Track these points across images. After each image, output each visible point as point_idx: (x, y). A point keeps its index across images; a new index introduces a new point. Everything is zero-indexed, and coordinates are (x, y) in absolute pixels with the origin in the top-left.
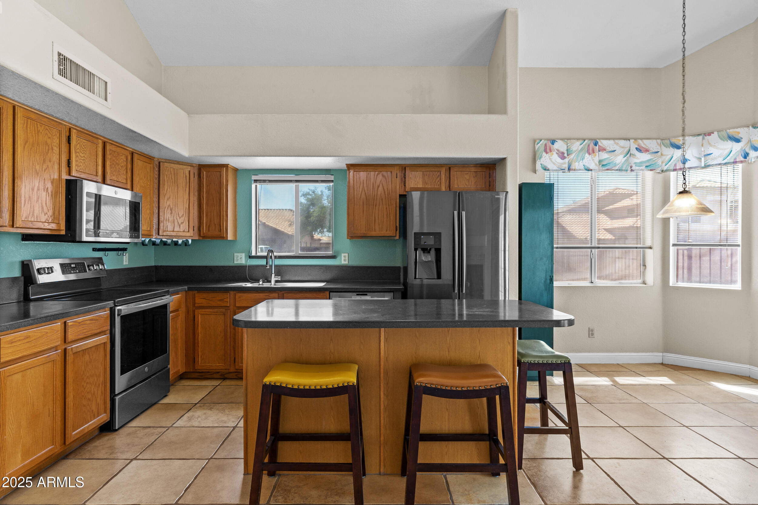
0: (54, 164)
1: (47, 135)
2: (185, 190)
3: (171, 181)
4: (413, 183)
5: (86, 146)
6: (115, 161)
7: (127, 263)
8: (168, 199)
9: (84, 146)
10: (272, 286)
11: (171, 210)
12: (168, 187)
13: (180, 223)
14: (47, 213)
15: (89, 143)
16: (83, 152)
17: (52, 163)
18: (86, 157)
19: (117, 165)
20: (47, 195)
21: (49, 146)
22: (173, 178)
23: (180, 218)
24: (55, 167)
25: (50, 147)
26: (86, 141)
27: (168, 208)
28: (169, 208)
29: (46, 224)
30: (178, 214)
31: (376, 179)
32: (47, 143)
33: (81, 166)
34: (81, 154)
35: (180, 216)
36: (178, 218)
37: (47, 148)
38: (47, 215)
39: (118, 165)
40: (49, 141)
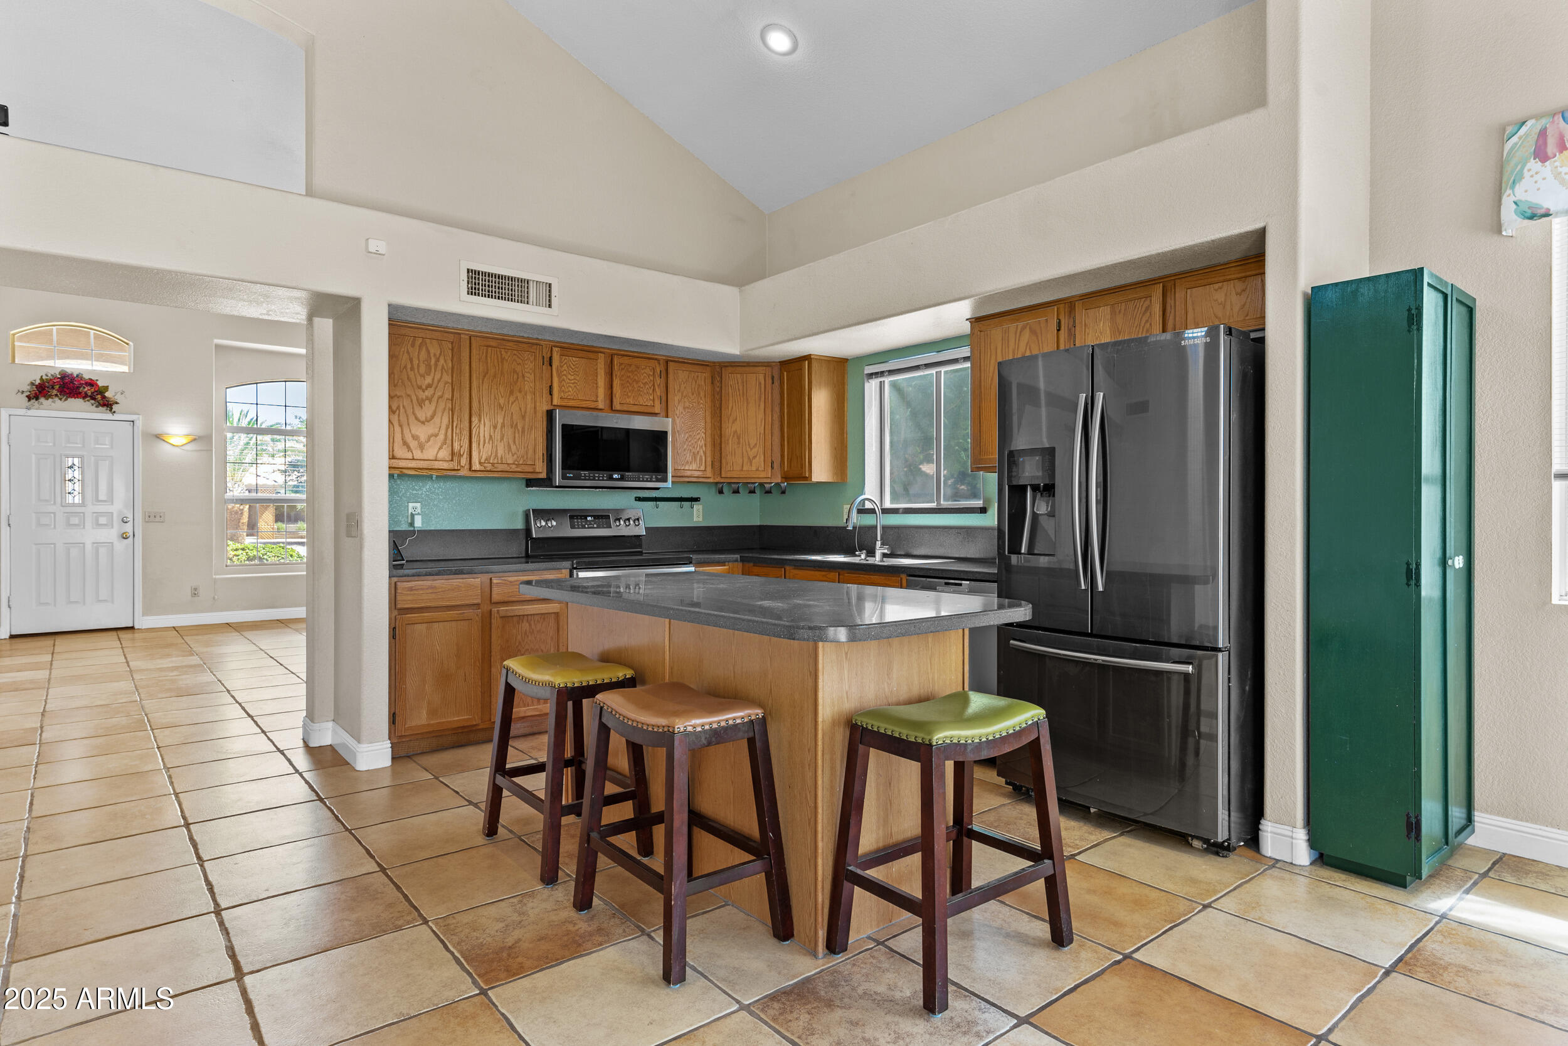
0: (526, 394)
1: (516, 361)
2: (759, 406)
3: (738, 394)
4: (1090, 336)
5: (577, 366)
6: (632, 377)
7: (701, 519)
8: (733, 423)
9: (574, 365)
10: (877, 563)
11: (739, 438)
12: (734, 404)
13: (751, 458)
14: (515, 453)
15: (583, 361)
16: (572, 374)
17: (523, 393)
18: (578, 378)
19: (635, 383)
20: (517, 432)
21: (518, 374)
22: (741, 388)
23: (751, 449)
24: (528, 397)
25: (520, 374)
26: (577, 359)
27: (733, 436)
28: (736, 436)
29: (514, 466)
30: (749, 445)
31: (1019, 340)
32: (515, 371)
33: (569, 391)
34: (569, 377)
35: (752, 447)
36: (749, 449)
37: (515, 376)
38: (515, 456)
39: (637, 382)
40: (518, 369)
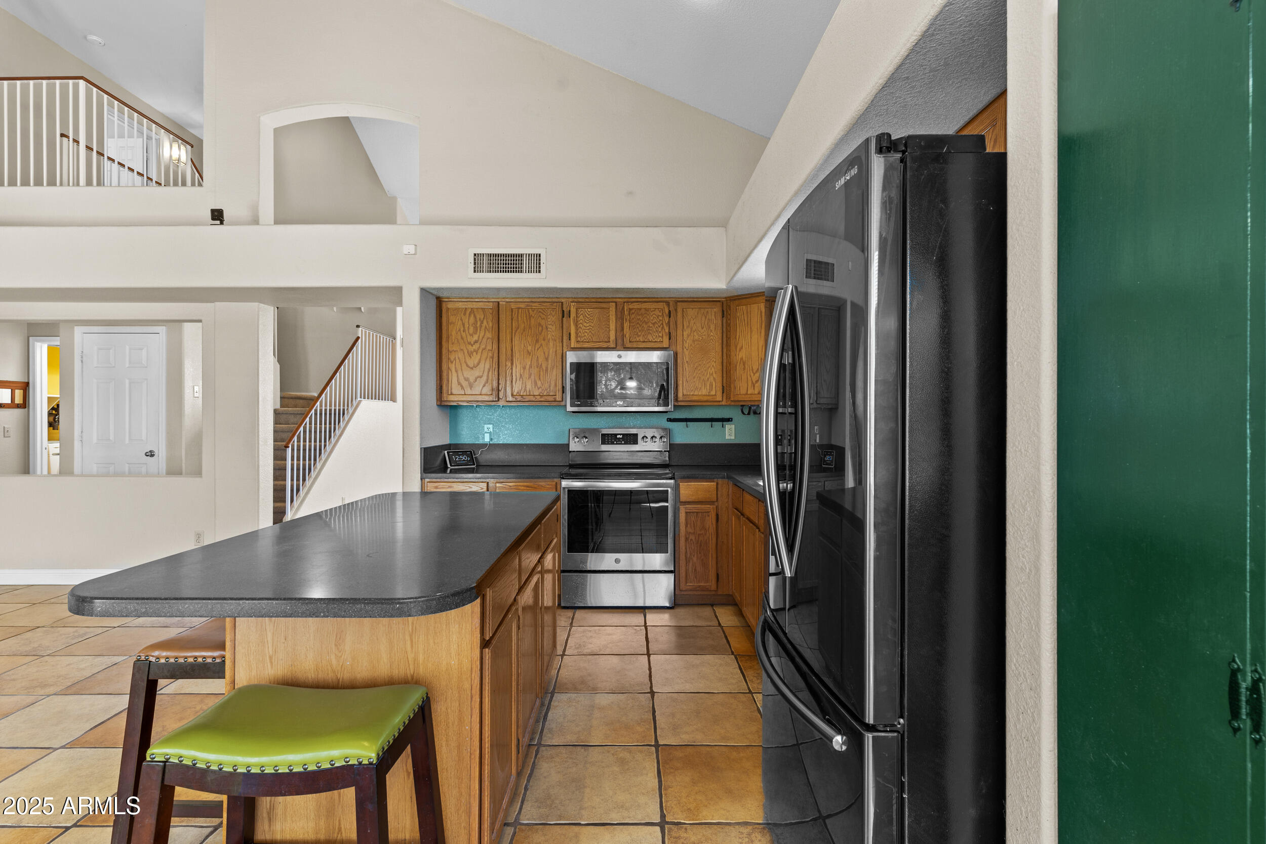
0: (549, 342)
1: (541, 317)
2: (761, 333)
3: (744, 324)
5: (592, 315)
6: (641, 319)
7: (733, 438)
8: (740, 350)
9: (589, 315)
11: (744, 364)
12: (741, 334)
13: (754, 382)
14: (541, 387)
15: (597, 311)
16: (588, 322)
17: (546, 341)
18: (593, 325)
19: (644, 324)
20: (541, 371)
21: (542, 327)
22: (746, 319)
23: (754, 374)
24: (550, 343)
25: (544, 326)
26: (592, 310)
27: (740, 363)
28: (742, 362)
29: (539, 397)
30: (752, 370)
32: (540, 325)
33: (585, 336)
34: (585, 324)
35: (754, 371)
36: (752, 374)
37: (540, 328)
38: (540, 390)
39: (646, 323)
40: (543, 322)
